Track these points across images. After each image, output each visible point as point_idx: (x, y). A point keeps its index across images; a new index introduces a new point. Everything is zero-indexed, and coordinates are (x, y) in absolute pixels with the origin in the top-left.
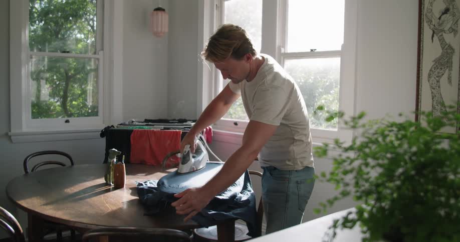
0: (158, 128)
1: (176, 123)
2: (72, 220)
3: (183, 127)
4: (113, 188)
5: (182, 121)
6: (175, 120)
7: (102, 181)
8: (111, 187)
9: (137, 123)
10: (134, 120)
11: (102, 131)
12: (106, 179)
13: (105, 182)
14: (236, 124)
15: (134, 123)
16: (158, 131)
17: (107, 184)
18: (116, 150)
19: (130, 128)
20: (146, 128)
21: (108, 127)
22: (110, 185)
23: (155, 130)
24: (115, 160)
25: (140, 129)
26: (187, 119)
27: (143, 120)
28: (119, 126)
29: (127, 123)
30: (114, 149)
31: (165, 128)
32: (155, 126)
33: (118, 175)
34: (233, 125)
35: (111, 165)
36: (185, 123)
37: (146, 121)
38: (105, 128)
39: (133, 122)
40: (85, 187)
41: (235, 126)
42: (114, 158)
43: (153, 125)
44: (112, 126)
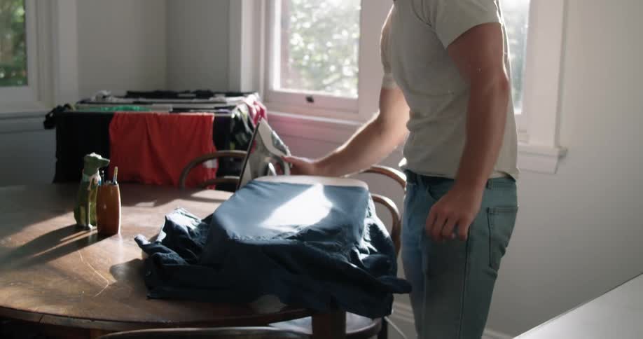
0: (163, 108)
1: (192, 98)
2: (34, 309)
3: (213, 106)
4: (93, 235)
5: (205, 95)
6: (187, 92)
7: (68, 220)
8: (90, 234)
9: (115, 100)
10: (105, 93)
11: (47, 116)
12: (77, 217)
13: (74, 222)
14: (310, 99)
15: (109, 100)
16: (166, 116)
17: (78, 228)
18: (100, 157)
19: (105, 109)
20: (137, 108)
21: (59, 107)
22: (88, 229)
23: (159, 113)
24: (99, 178)
25: (127, 112)
26: (213, 90)
27: (124, 93)
28: (79, 105)
29: (93, 99)
30: (93, 155)
31: (176, 110)
32: (154, 105)
33: (105, 207)
34: (305, 102)
35: (89, 189)
36: (211, 99)
37: (130, 94)
38: (54, 111)
39: (104, 97)
40: (38, 235)
41: (310, 104)
42: (95, 172)
43: (151, 103)
44: (67, 106)
